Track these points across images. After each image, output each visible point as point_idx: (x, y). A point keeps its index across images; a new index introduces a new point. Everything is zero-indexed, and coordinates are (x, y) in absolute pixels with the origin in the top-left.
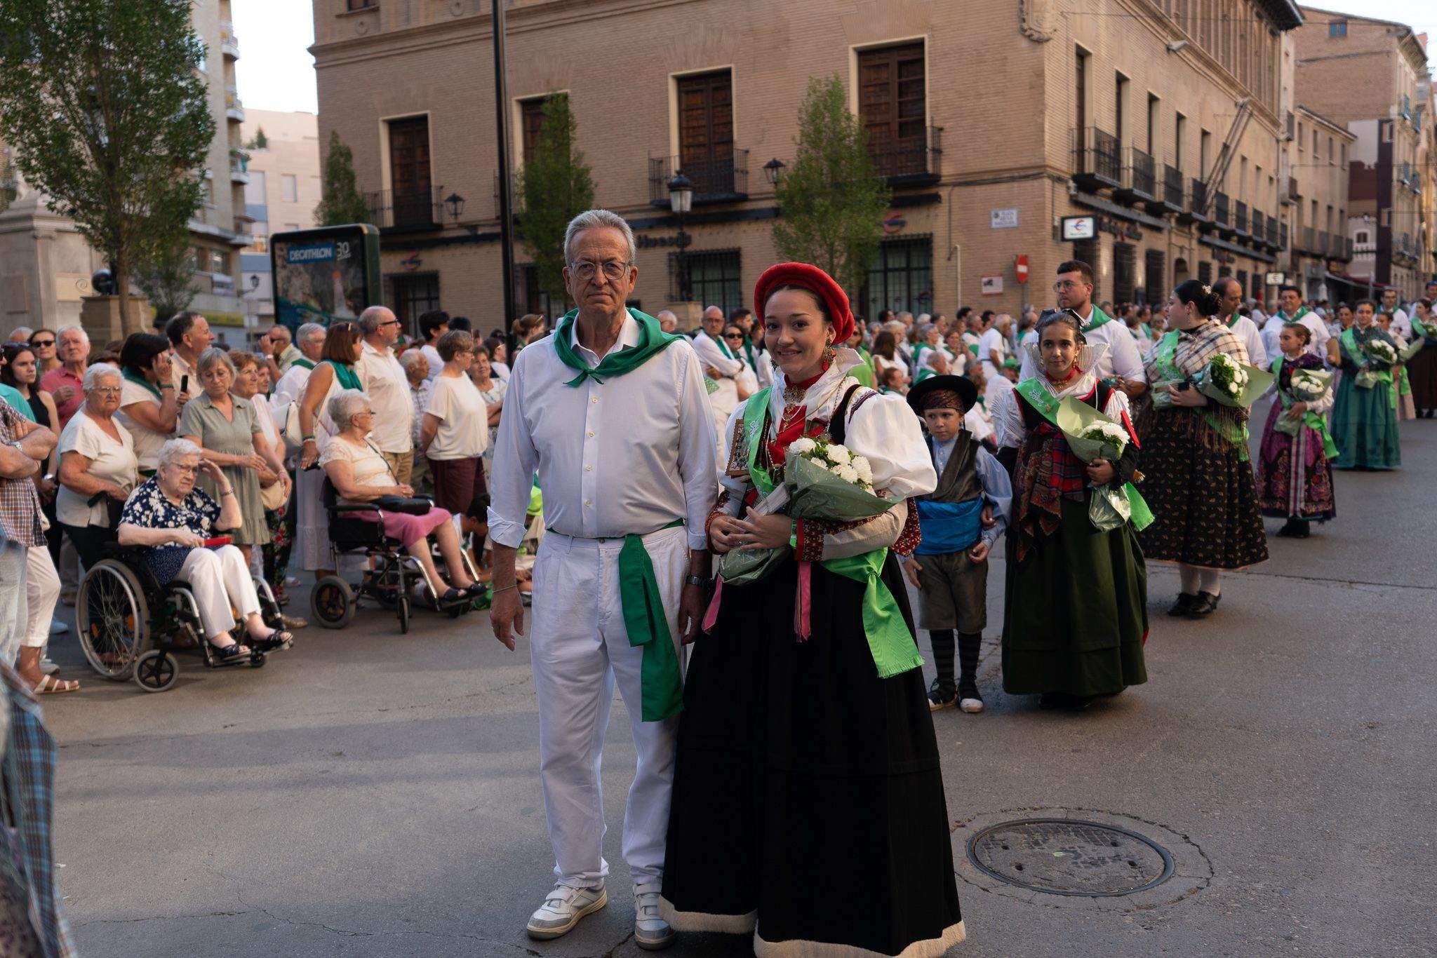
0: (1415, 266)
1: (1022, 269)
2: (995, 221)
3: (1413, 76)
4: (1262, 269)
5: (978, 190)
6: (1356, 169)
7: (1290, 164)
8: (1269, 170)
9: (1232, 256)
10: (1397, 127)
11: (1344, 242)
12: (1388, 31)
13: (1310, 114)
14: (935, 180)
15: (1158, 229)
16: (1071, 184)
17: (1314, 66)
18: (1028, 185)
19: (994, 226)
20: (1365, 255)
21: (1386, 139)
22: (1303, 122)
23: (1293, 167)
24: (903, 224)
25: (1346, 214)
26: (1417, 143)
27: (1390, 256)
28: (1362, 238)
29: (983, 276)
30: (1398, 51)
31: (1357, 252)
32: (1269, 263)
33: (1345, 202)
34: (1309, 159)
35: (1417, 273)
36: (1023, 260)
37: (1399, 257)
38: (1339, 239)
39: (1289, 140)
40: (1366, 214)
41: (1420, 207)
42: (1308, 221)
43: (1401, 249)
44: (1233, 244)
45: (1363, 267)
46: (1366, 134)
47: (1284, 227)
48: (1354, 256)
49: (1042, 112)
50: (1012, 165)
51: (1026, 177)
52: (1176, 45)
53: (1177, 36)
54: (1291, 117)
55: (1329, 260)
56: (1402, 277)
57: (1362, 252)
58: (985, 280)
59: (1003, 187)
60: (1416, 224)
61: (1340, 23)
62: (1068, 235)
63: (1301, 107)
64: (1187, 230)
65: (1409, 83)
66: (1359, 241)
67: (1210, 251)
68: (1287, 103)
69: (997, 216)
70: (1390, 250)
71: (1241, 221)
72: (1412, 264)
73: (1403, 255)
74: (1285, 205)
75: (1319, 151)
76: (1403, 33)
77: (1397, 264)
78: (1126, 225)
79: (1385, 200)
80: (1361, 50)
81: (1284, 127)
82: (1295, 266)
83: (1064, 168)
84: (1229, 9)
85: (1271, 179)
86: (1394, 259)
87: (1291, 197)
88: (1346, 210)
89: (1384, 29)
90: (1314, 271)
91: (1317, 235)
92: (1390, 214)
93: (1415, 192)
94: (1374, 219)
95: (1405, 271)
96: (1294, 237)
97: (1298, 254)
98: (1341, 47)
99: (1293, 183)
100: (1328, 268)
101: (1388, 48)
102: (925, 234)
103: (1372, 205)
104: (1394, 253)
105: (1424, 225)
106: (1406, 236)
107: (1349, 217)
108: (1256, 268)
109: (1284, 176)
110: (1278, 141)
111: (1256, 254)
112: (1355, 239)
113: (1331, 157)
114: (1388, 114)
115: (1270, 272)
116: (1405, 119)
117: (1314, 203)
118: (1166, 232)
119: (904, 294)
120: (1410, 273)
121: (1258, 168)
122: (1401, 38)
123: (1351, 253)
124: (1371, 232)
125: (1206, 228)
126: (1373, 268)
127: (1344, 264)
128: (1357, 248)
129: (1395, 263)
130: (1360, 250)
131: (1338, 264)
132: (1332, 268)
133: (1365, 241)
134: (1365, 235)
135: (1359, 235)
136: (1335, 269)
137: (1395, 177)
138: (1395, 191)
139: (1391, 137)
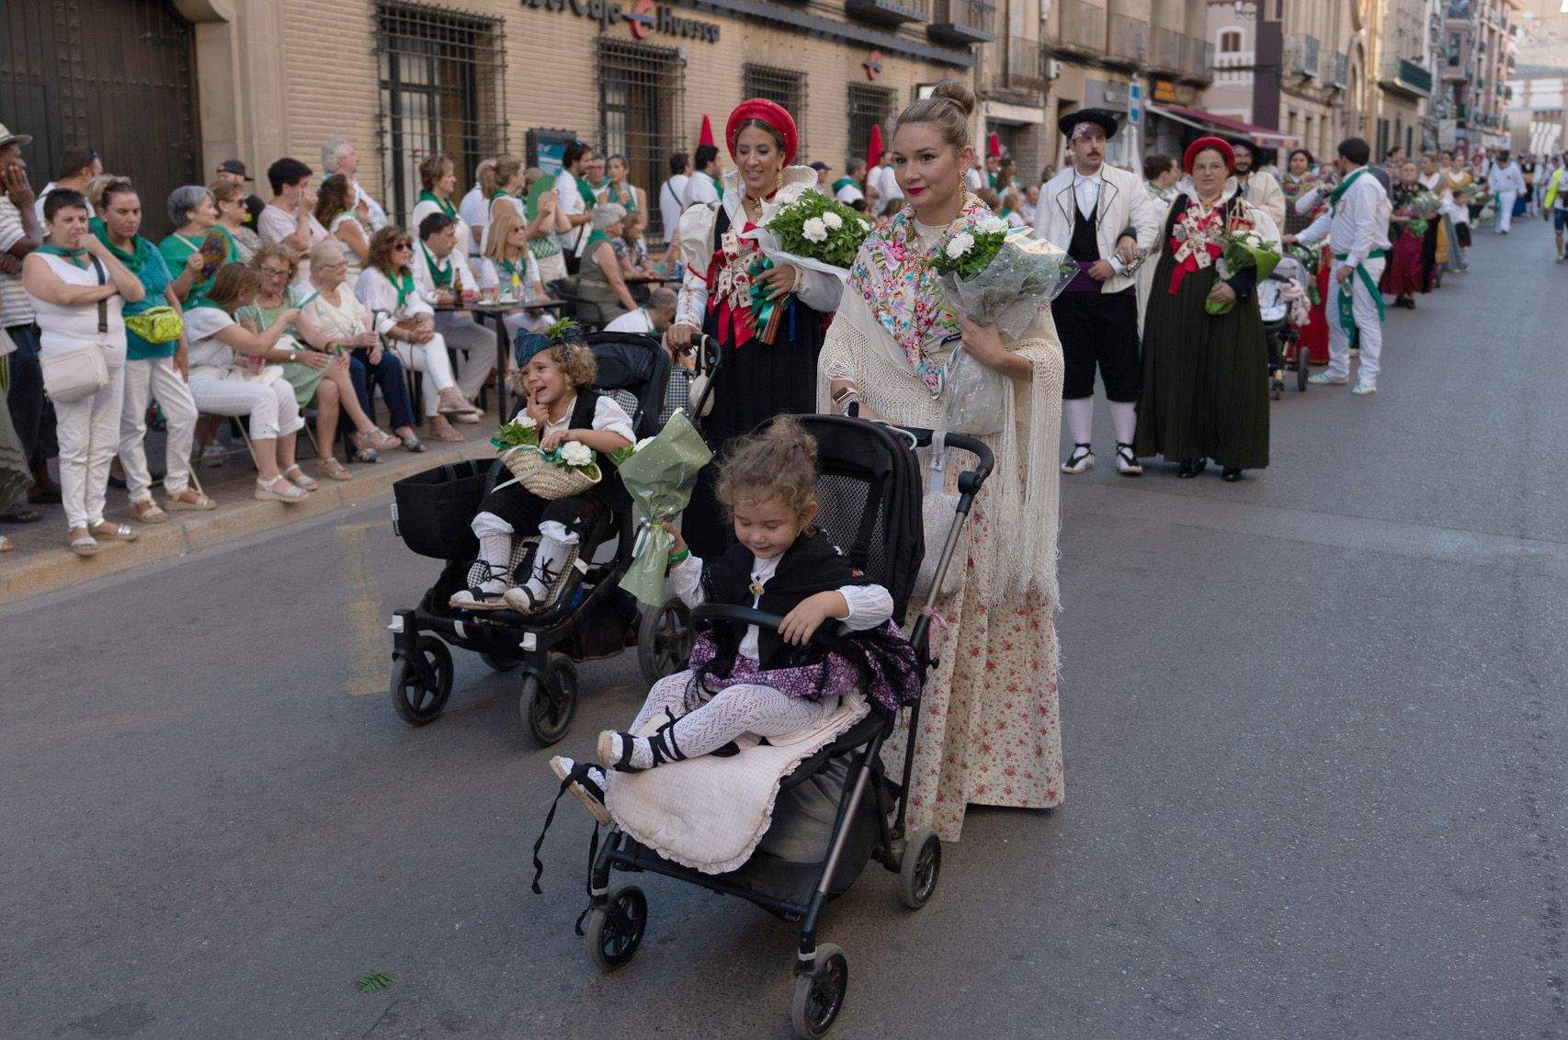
0: (1339, 100)
11: (1195, 44)
20: (1235, 75)
27: (1279, 76)
28: (1231, 42)
31: (1222, 69)
35: (1343, 113)
37: (1298, 80)
43: (1303, 65)
45: (1231, 97)
48: (1217, 75)
56: (1309, 119)
57: (1231, 69)
66: (1225, 49)
70: (1279, 66)
72: (1332, 95)
73: (1308, 78)
77: (1299, 95)
82: (1045, 84)
86: (1286, 83)
90: (1110, 96)
91: (1122, 24)
94: (1253, 8)
95: (1318, 110)
100: (1149, 94)
104: (1287, 72)
105: (1363, 32)
112: (1218, 43)
120: (1329, 113)
123: (1208, 70)
124: (1247, 31)
126: (1249, 98)
127: (1191, 89)
128: (1222, 62)
129: (1289, 92)
130: (1226, 65)
131: (1179, 89)
132: (1158, 94)
133: (1236, 48)
134: (1236, 36)
135: (1226, 37)
136: (1167, 96)
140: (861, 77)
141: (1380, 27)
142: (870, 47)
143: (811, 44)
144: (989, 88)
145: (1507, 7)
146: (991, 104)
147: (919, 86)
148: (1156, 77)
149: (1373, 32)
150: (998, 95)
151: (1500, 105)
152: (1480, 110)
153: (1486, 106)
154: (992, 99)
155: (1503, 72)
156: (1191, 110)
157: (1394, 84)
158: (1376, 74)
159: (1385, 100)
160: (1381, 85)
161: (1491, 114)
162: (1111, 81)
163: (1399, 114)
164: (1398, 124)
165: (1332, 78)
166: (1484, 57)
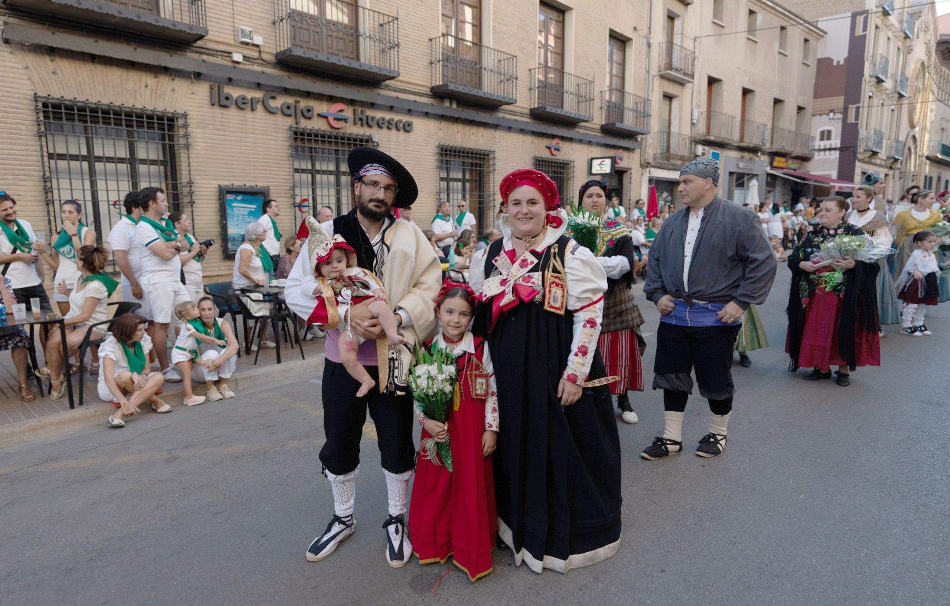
0: (898, 165)
6: (824, 64)
10: (875, 21)
11: (804, 137)
20: (828, 153)
21: (859, 32)
27: (856, 152)
28: (826, 135)
31: (819, 150)
33: (808, 97)
35: (901, 173)
37: (867, 155)
38: (793, 135)
40: (832, 111)
41: (911, 113)
43: (872, 146)
45: (824, 165)
46: (837, 28)
48: (816, 154)
57: (825, 150)
60: (904, 128)
66: (822, 139)
70: (855, 148)
72: (893, 163)
73: (875, 153)
75: (759, 34)
77: (869, 163)
79: (853, 95)
86: (859, 156)
88: (807, 106)
90: (741, 165)
92: (858, 109)
93: (901, 96)
94: (841, 116)
100: (770, 164)
103: (838, 102)
104: (861, 150)
105: (917, 129)
107: (811, 114)
112: (818, 137)
113: (782, 47)
116: (887, 13)
117: (746, 91)
120: (891, 172)
123: (811, 151)
124: (836, 129)
126: (836, 165)
127: (799, 161)
128: (820, 146)
129: (862, 161)
130: (822, 147)
131: (790, 162)
132: (775, 164)
133: (829, 138)
134: (829, 132)
136: (782, 165)
137: (867, 69)
138: (868, 88)
139: (865, 29)
140: (546, 154)
141: (928, 126)
142: (553, 137)
143: (499, 135)
144: (651, 160)
146: (652, 169)
147: (592, 159)
148: (773, 155)
149: (924, 129)
150: (658, 165)
154: (654, 167)
156: (798, 173)
157: (937, 157)
158: (924, 151)
159: (930, 166)
160: (928, 158)
162: (742, 157)
163: (940, 173)
164: (939, 178)
165: (893, 154)
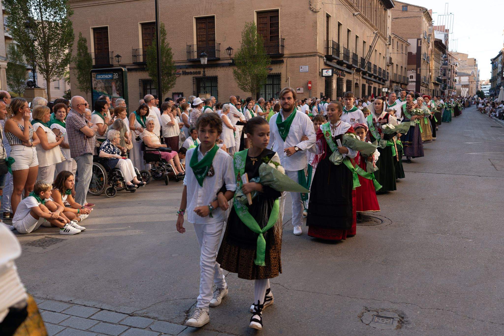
0: (427, 87)
1: (310, 85)
2: (301, 69)
3: (428, 25)
4: (381, 87)
5: (296, 60)
6: (410, 54)
7: (390, 52)
8: (383, 54)
9: (372, 82)
10: (423, 41)
11: (406, 78)
12: (420, 10)
13: (396, 36)
14: (282, 55)
15: (350, 73)
16: (325, 58)
17: (397, 20)
18: (311, 58)
19: (301, 71)
20: (412, 83)
21: (419, 45)
22: (394, 39)
23: (390, 53)
24: (271, 69)
25: (407, 69)
26: (429, 47)
27: (420, 83)
28: (412, 77)
29: (297, 87)
30: (423, 16)
31: (410, 82)
32: (383, 85)
33: (407, 65)
34: (396, 51)
35: (428, 89)
36: (310, 83)
37: (423, 84)
38: (404, 77)
39: (389, 45)
40: (413, 69)
41: (429, 67)
42: (395, 71)
43: (423, 81)
44: (372, 78)
45: (412, 86)
46: (413, 43)
47: (388, 73)
49: (316, 35)
50: (307, 52)
51: (311, 56)
52: (356, 13)
53: (356, 11)
54: (390, 37)
55: (401, 84)
56: (424, 90)
57: (411, 82)
58: (298, 88)
59: (304, 58)
60: (428, 73)
61: (406, 6)
62: (324, 75)
63: (393, 34)
64: (359, 74)
65: (426, 26)
66: (410, 78)
67: (365, 80)
68: (389, 32)
69: (302, 68)
70: (420, 81)
71: (375, 71)
74: (388, 66)
75: (399, 48)
76: (424, 11)
77: (422, 86)
78: (341, 72)
79: (419, 65)
80: (412, 16)
81: (388, 41)
82: (391, 86)
83: (323, 53)
84: (372, 2)
85: (384, 57)
86: (421, 84)
87: (390, 63)
88: (407, 68)
89: (419, 9)
90: (397, 87)
91: (398, 76)
92: (420, 69)
93: (428, 63)
94: (415, 71)
95: (425, 88)
96: (391, 77)
97: (392, 82)
98: (406, 14)
99: (391, 59)
100: (401, 87)
101: (420, 15)
102: (279, 73)
103: (415, 66)
105: (431, 73)
106: (425, 77)
107: (408, 70)
108: (379, 86)
109: (388, 56)
110: (386, 45)
111: (379, 82)
113: (402, 51)
114: (420, 37)
115: (383, 88)
116: (425, 39)
117: (397, 65)
118: (352, 74)
119: (272, 92)
121: (380, 54)
122: (424, 12)
123: (408, 82)
124: (414, 75)
125: (364, 73)
126: (415, 87)
127: (405, 85)
128: (410, 80)
132: (402, 87)
133: (412, 78)
134: (412, 76)
135: (410, 76)
137: (422, 58)
138: (422, 62)
139: (421, 45)
141: (433, 71)
145: (455, 60)
151: (454, 84)
152: (449, 85)
153: (451, 84)
155: (454, 76)
157: (436, 83)
158: (432, 80)
159: (434, 86)
160: (434, 83)
161: (452, 86)
163: (436, 88)
164: (436, 90)
165: (427, 83)
166: (450, 72)
